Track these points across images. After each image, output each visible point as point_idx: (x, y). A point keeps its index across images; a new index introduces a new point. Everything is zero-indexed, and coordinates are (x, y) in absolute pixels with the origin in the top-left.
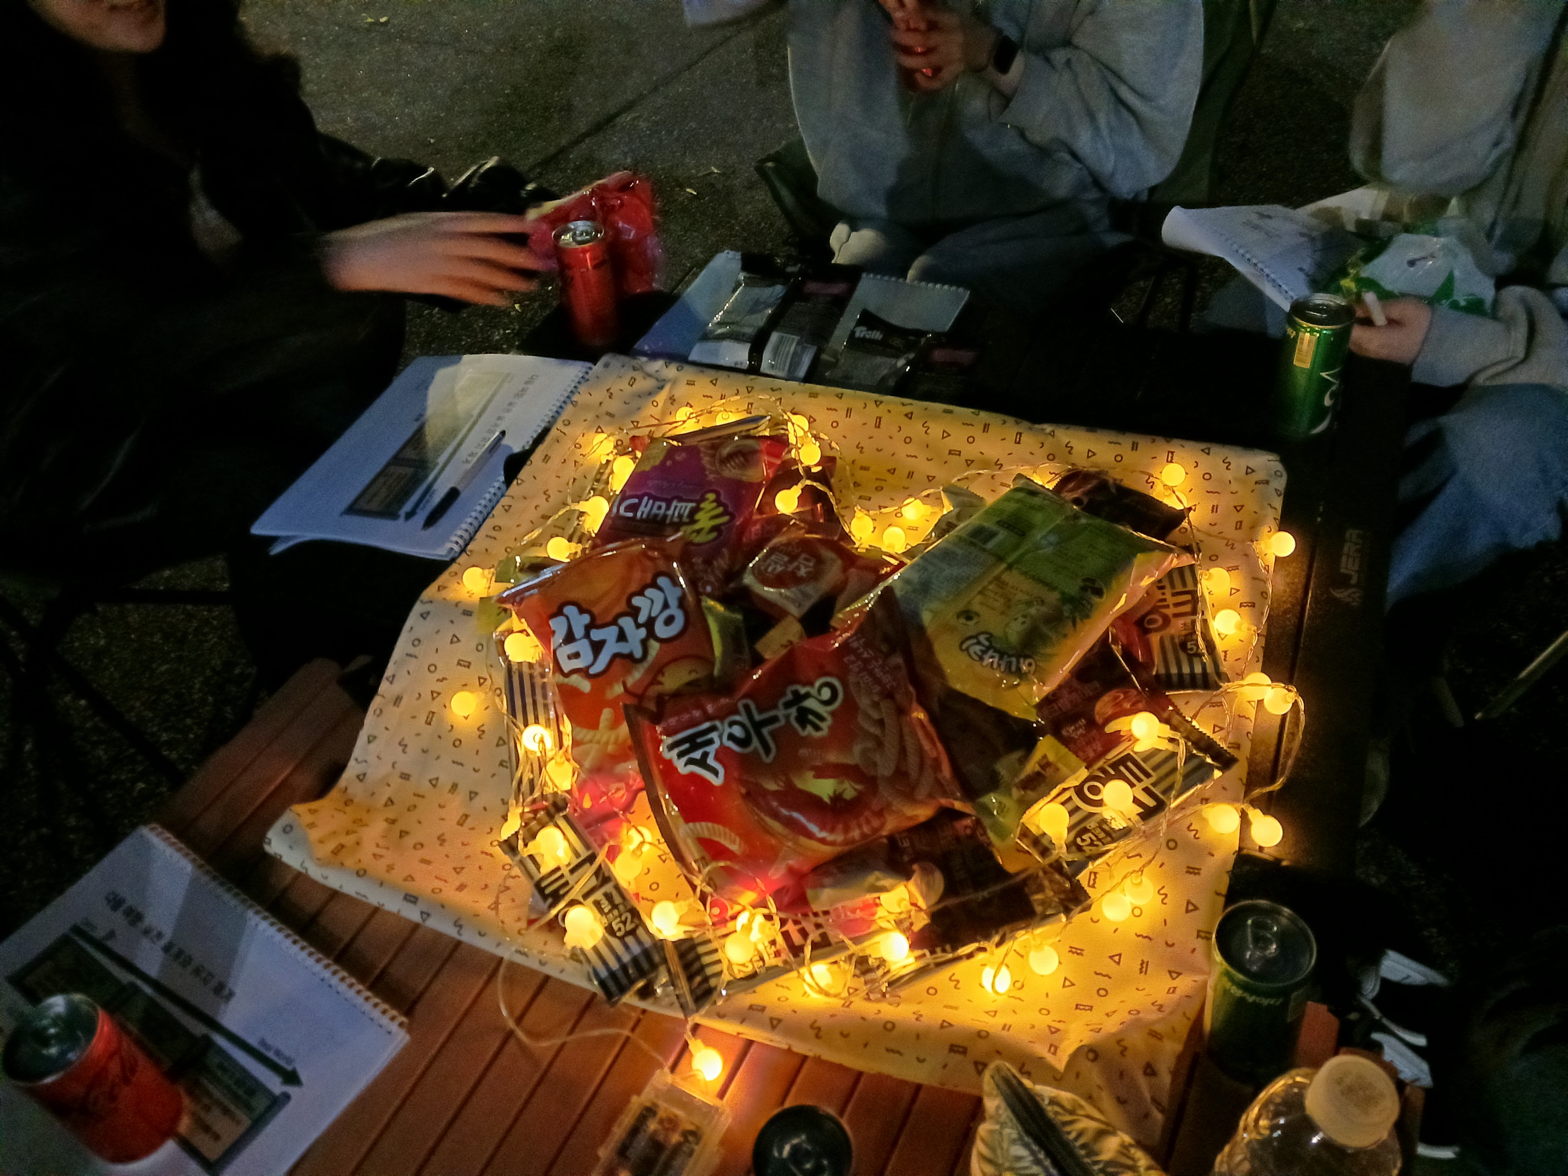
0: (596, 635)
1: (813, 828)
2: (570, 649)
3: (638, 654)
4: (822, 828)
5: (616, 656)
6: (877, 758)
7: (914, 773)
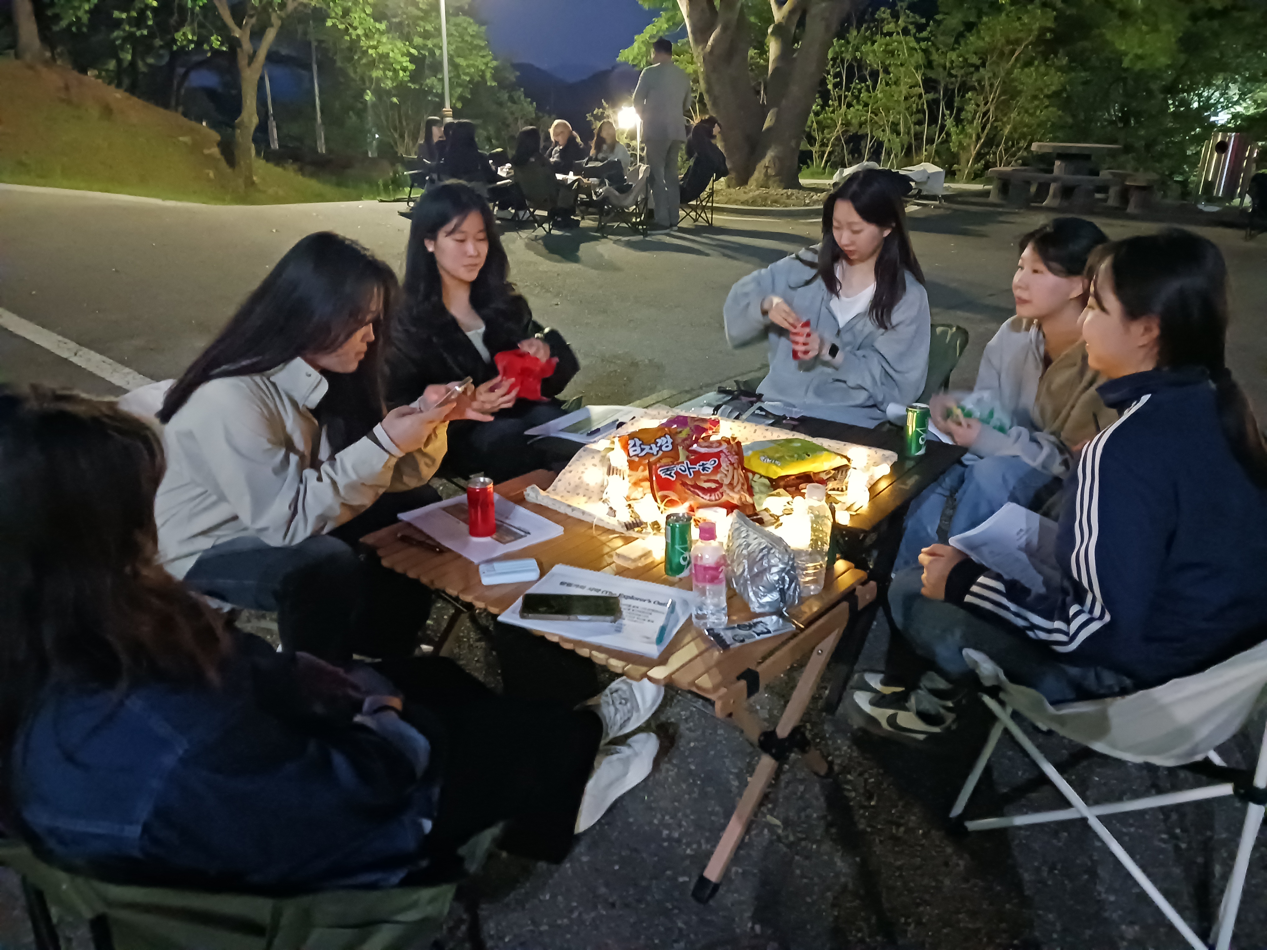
0: (642, 446)
1: (700, 494)
2: (634, 448)
3: (655, 453)
4: (703, 494)
5: (647, 453)
6: (725, 479)
7: (735, 484)
